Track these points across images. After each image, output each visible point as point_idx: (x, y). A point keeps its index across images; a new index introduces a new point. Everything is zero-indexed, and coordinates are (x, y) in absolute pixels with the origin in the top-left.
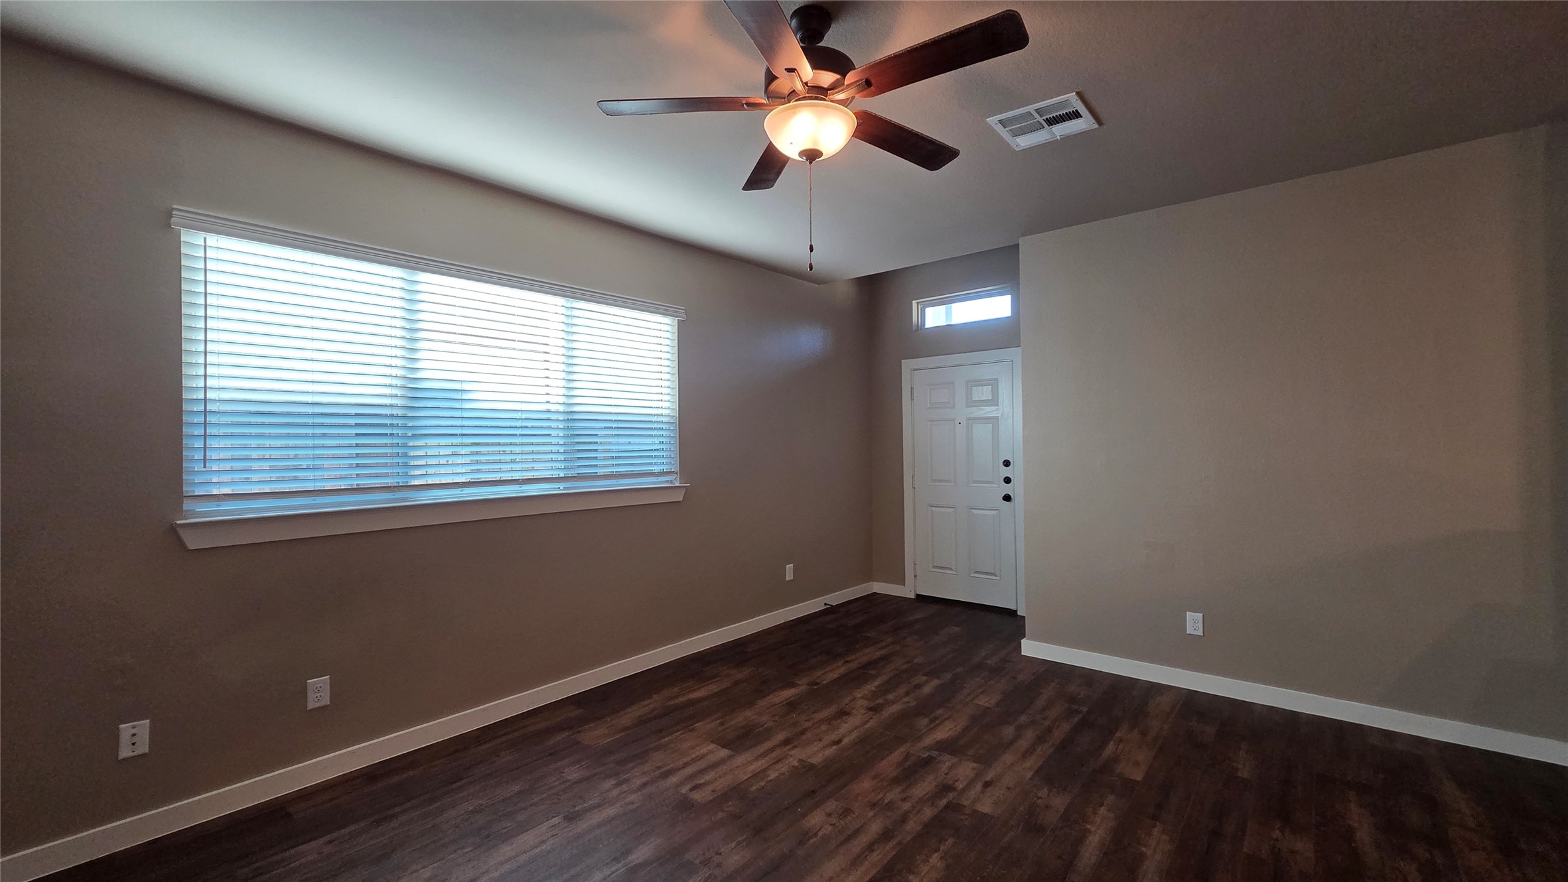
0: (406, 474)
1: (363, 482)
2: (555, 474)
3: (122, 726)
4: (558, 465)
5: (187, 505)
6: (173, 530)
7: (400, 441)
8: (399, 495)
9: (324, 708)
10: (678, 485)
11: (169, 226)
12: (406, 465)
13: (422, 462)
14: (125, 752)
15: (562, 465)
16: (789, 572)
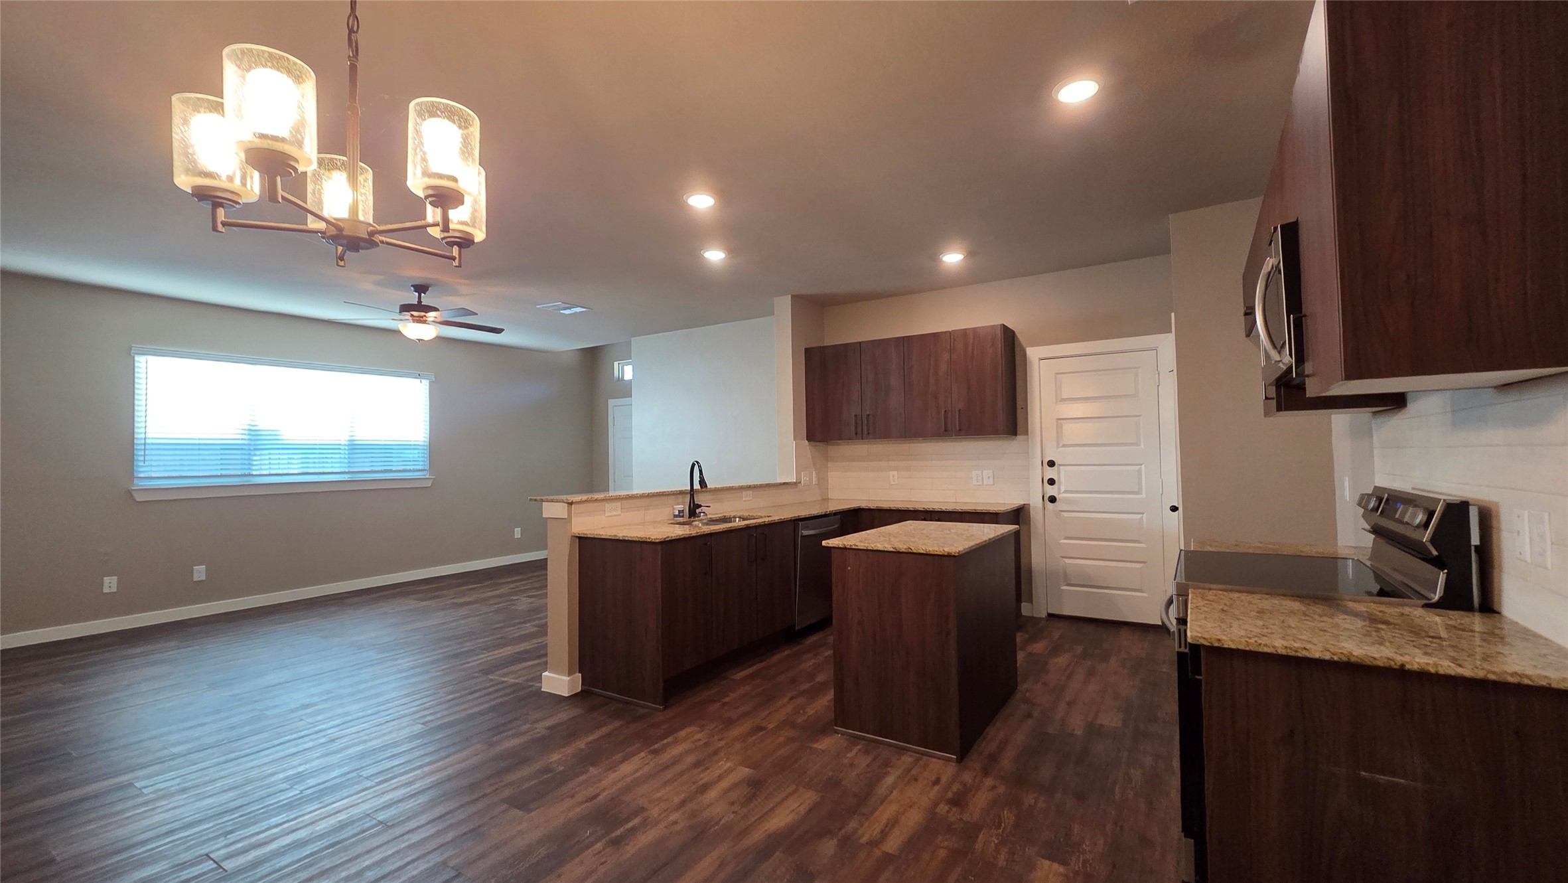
0: (249, 469)
1: (224, 472)
2: (343, 470)
3: (105, 578)
4: (345, 465)
5: (136, 481)
6: (129, 493)
7: (246, 452)
8: (245, 479)
9: (202, 581)
10: (428, 477)
11: (130, 354)
12: (250, 464)
13: (258, 463)
14: (106, 590)
15: (347, 465)
16: (518, 533)
